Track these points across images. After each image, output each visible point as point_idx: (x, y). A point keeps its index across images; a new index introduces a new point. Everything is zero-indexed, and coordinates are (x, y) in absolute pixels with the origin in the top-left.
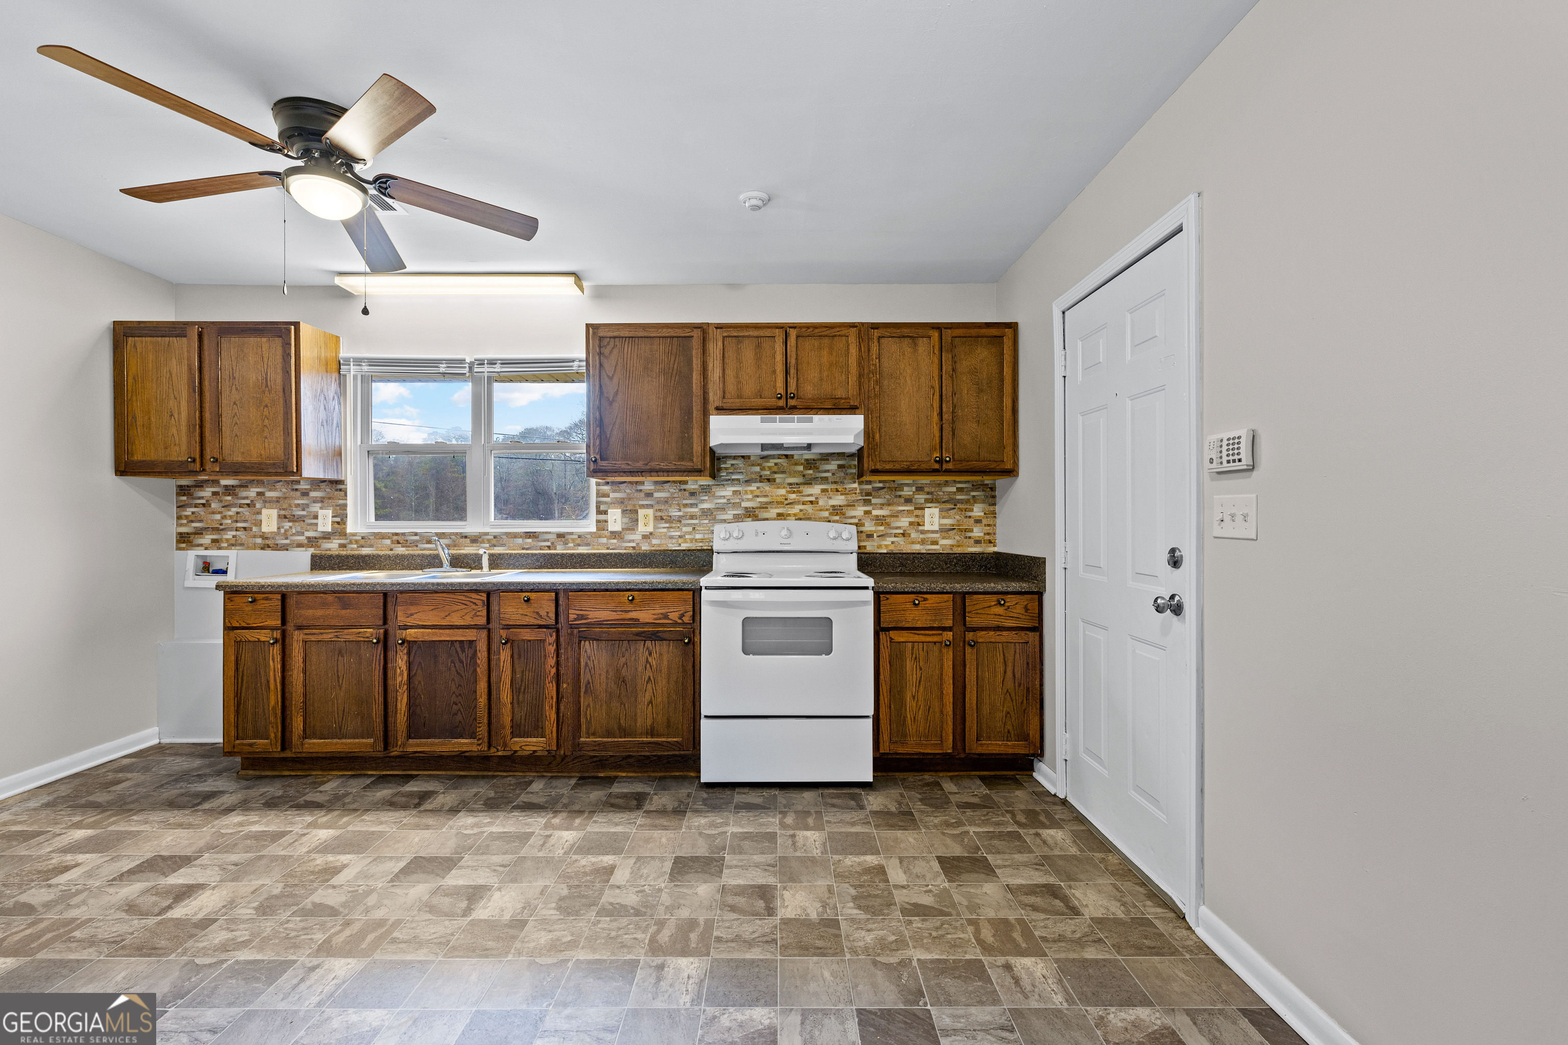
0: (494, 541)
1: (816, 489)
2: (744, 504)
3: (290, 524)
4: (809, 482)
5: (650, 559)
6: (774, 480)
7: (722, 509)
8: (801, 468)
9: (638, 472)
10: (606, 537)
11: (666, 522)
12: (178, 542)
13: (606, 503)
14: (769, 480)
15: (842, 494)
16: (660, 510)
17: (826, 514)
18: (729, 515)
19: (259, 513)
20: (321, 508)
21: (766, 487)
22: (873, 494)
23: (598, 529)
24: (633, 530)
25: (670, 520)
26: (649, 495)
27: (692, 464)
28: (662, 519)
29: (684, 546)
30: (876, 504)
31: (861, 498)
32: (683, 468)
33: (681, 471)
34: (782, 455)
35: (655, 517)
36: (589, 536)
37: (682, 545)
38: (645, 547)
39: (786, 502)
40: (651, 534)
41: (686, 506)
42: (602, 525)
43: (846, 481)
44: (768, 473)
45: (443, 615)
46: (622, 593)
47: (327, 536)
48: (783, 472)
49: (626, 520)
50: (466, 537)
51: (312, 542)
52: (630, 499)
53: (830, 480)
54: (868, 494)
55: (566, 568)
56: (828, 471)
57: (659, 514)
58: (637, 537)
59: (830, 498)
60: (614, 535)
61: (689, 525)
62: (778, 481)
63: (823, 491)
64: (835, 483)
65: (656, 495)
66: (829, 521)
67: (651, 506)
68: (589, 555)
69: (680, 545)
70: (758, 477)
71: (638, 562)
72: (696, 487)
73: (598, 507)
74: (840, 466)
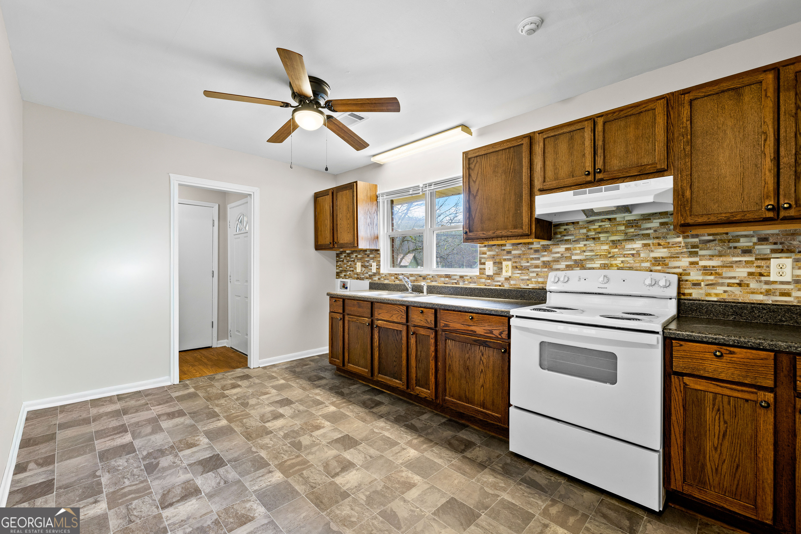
0: (432, 279)
1: (638, 245)
2: (574, 257)
3: (364, 269)
4: (630, 239)
5: (508, 293)
6: (599, 238)
7: (557, 261)
8: (623, 228)
9: (490, 238)
10: (484, 278)
11: (519, 270)
12: (337, 275)
13: (484, 258)
14: (594, 239)
15: (665, 248)
16: (516, 262)
17: (647, 264)
18: (562, 265)
19: (356, 264)
20: (373, 262)
21: (591, 243)
22: (700, 246)
23: (480, 274)
24: (499, 274)
25: (522, 268)
26: (509, 252)
27: (522, 231)
28: (517, 268)
29: (531, 286)
30: (704, 256)
31: (685, 250)
32: (517, 233)
33: (516, 236)
34: (606, 219)
35: (513, 267)
36: (475, 278)
37: (530, 285)
38: (506, 286)
39: (609, 255)
40: (510, 277)
41: (532, 259)
42: (482, 271)
43: (668, 237)
44: (594, 233)
45: (390, 315)
46: (467, 314)
47: (374, 274)
48: (606, 232)
49: (495, 268)
50: (421, 276)
51: (371, 277)
52: (498, 255)
53: (651, 236)
54: (693, 247)
55: (463, 295)
56: (650, 229)
57: (515, 264)
58: (502, 279)
59: (652, 251)
60: (489, 277)
61: (533, 272)
62: (602, 239)
63: (645, 245)
64: (657, 238)
65: (513, 252)
66: (651, 271)
67: (510, 260)
68: (474, 289)
69: (528, 285)
70: (585, 237)
71: (501, 295)
72: (539, 246)
73: (480, 261)
74: (662, 224)
